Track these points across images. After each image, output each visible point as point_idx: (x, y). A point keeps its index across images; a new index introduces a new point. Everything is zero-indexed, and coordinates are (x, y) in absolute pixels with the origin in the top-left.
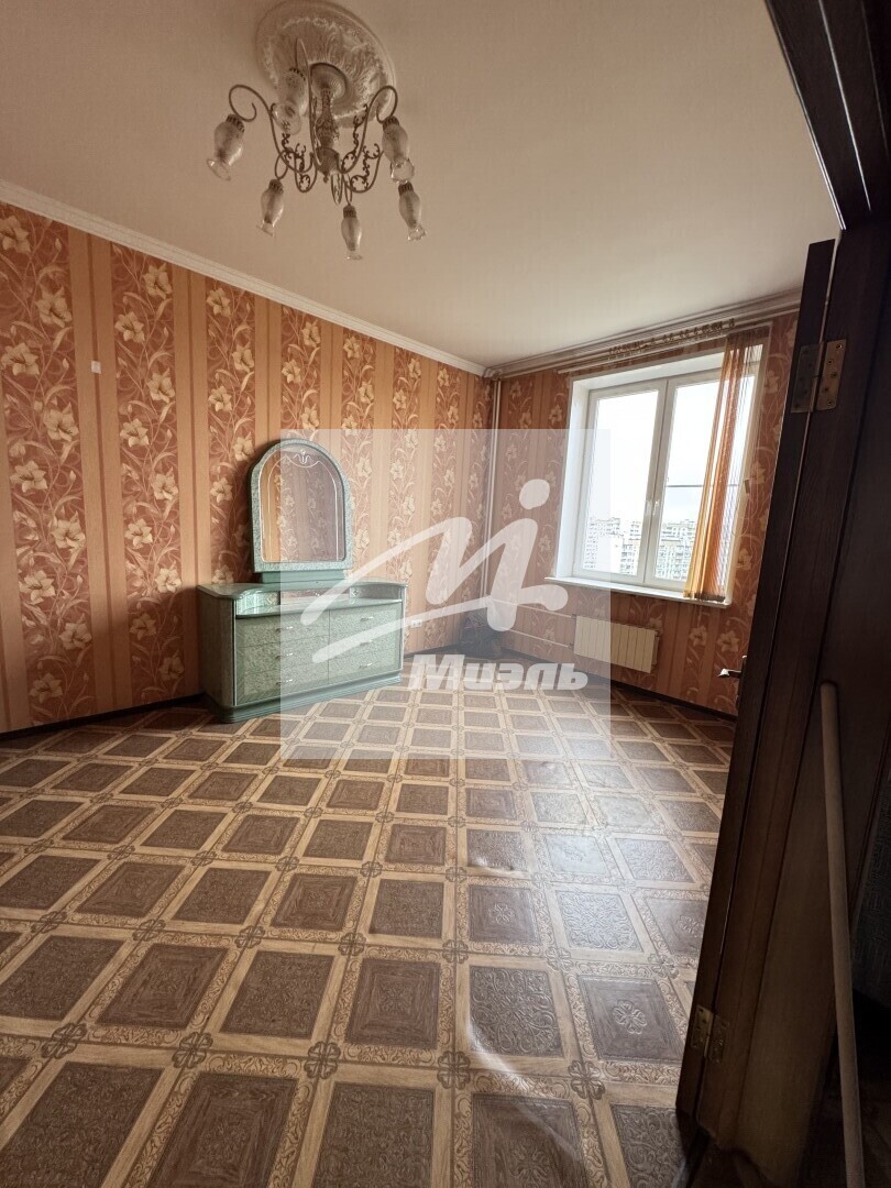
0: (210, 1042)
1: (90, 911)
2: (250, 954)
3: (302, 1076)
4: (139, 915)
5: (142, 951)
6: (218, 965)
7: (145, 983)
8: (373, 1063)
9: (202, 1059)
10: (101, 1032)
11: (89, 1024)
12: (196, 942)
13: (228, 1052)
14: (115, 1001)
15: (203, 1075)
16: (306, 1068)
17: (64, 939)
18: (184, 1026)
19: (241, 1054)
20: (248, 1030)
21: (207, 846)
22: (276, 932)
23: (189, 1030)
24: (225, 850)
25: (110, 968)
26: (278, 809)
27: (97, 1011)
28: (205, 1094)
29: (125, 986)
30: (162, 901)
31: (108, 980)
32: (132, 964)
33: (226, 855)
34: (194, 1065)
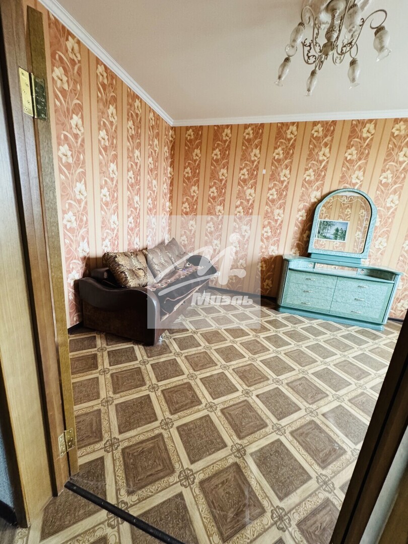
0: (196, 378)
1: (202, 336)
2: (221, 371)
3: (204, 405)
4: (209, 343)
5: (203, 351)
6: (213, 366)
7: (197, 357)
8: (220, 422)
9: (192, 380)
10: (183, 358)
11: (184, 355)
12: (213, 358)
13: (197, 384)
14: (190, 355)
15: (189, 383)
16: (206, 404)
17: (194, 338)
18: (195, 371)
19: (198, 387)
20: (204, 384)
21: (237, 340)
22: (232, 371)
23: (195, 373)
24: (241, 344)
25: (195, 349)
26: (266, 344)
27: (186, 354)
28: (186, 386)
29: (194, 354)
30: (216, 344)
31: (193, 351)
32: (199, 352)
33: (239, 345)
34: (190, 379)
